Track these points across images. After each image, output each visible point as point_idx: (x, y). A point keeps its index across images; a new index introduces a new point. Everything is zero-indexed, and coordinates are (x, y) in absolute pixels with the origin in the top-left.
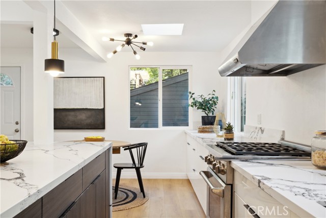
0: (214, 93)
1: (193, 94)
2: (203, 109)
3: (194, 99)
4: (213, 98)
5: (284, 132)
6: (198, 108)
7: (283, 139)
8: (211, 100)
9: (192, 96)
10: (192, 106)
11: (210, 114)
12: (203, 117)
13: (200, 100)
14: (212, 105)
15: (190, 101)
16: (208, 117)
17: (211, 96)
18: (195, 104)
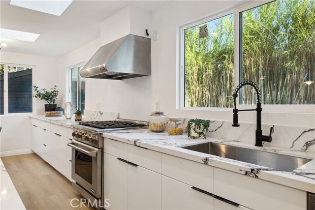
0: (55, 87)
1: (37, 88)
2: (46, 99)
3: (38, 92)
4: (55, 91)
5: (119, 113)
6: (41, 99)
7: (118, 118)
8: (53, 93)
9: (36, 90)
10: (36, 97)
11: (52, 103)
12: (46, 105)
13: (44, 93)
14: (53, 96)
15: (34, 93)
16: (50, 105)
17: (53, 90)
18: (39, 95)
